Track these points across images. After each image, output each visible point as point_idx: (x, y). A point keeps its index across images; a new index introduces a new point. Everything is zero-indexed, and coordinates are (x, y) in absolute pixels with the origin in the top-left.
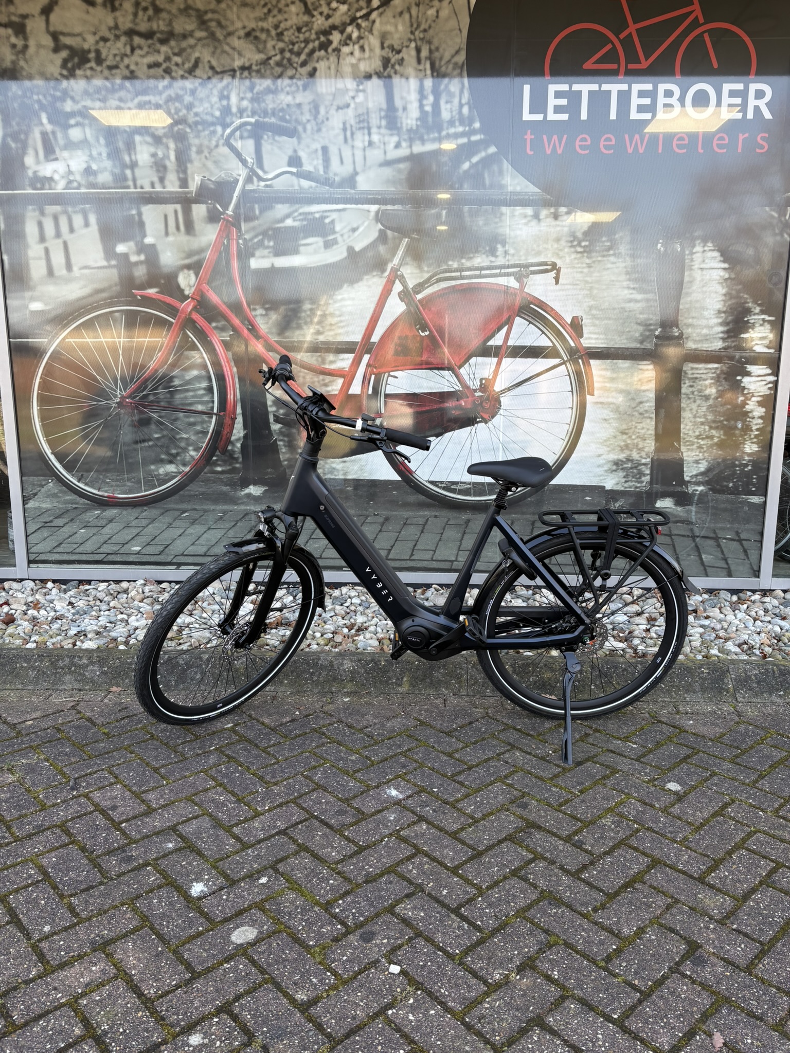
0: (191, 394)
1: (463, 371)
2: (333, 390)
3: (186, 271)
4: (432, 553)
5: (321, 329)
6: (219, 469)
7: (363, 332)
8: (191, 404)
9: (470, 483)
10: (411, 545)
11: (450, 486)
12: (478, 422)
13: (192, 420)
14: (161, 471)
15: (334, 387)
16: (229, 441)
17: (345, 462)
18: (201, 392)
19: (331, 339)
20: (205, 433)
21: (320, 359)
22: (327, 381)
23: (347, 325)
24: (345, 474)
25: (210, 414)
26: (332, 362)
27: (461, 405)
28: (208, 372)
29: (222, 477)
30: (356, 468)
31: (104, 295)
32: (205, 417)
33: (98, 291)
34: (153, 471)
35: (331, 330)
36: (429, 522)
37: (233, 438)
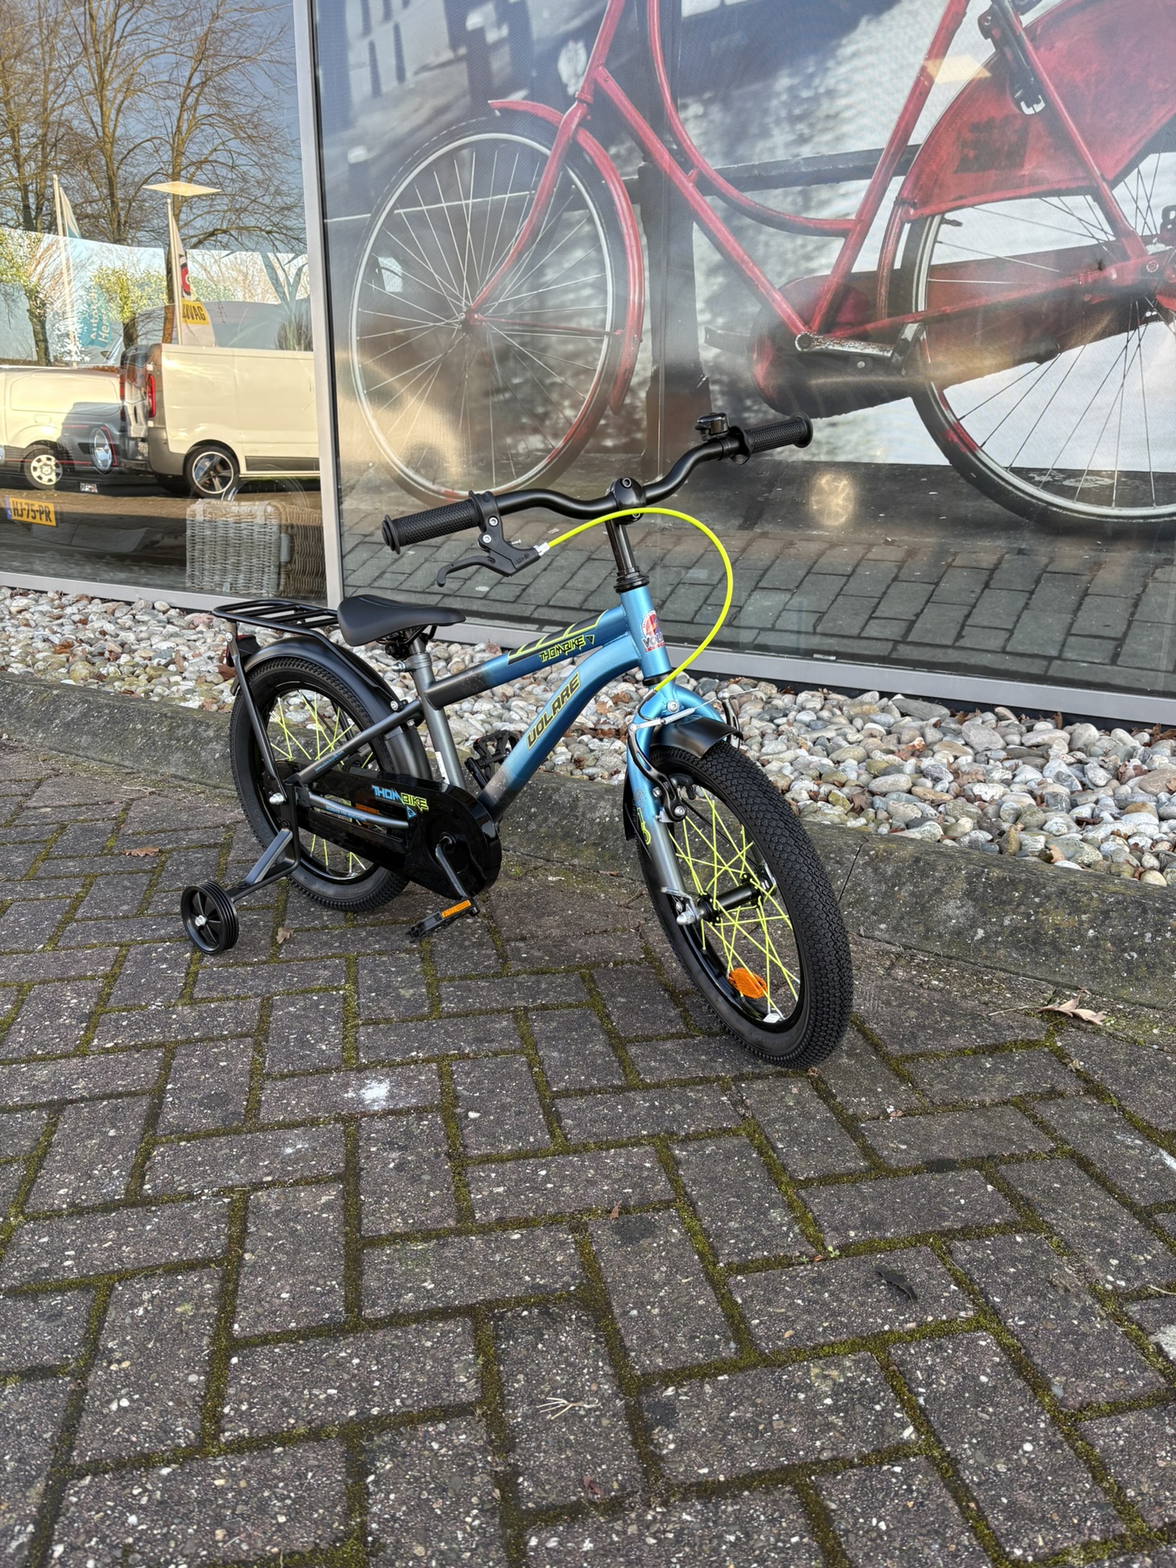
0: (571, 296)
1: (1120, 192)
2: (821, 267)
3: (571, 45)
4: (1004, 635)
5: (807, 131)
6: (609, 443)
7: (893, 126)
8: (570, 317)
9: (1111, 475)
10: (959, 614)
11: (1060, 480)
12: (1147, 321)
13: (570, 347)
14: (521, 448)
15: (823, 261)
16: (626, 388)
17: (834, 425)
18: (587, 292)
19: (826, 151)
20: (589, 372)
21: (800, 200)
22: (810, 248)
23: (861, 114)
24: (831, 452)
25: (598, 335)
26: (823, 204)
27: (1107, 279)
28: (599, 250)
29: (613, 458)
30: (854, 438)
31: (448, 117)
32: (590, 340)
33: (440, 111)
34: (510, 447)
35: (826, 130)
36: (1004, 565)
37: (634, 380)
